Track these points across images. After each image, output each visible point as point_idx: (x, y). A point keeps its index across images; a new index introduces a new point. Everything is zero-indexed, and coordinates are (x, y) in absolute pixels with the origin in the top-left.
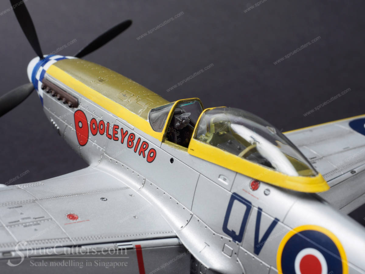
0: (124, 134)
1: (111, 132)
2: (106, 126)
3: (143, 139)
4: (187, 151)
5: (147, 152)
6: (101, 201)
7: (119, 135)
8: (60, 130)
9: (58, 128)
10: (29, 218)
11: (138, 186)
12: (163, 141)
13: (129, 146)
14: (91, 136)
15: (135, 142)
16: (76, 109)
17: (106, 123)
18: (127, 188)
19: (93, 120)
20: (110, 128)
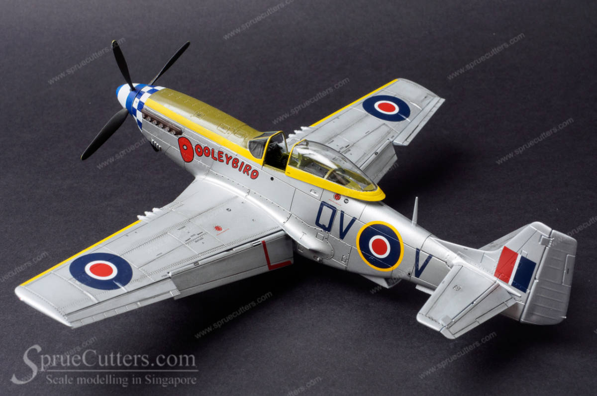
0: (229, 158)
1: (216, 155)
2: (211, 151)
3: (246, 163)
4: (284, 173)
5: (250, 172)
6: (227, 211)
7: (224, 158)
8: (162, 148)
9: (160, 146)
10: (194, 235)
11: (244, 194)
12: (263, 165)
13: (234, 167)
14: (196, 156)
15: (239, 164)
16: (180, 136)
17: (211, 149)
18: (237, 197)
19: (198, 146)
20: (215, 153)
